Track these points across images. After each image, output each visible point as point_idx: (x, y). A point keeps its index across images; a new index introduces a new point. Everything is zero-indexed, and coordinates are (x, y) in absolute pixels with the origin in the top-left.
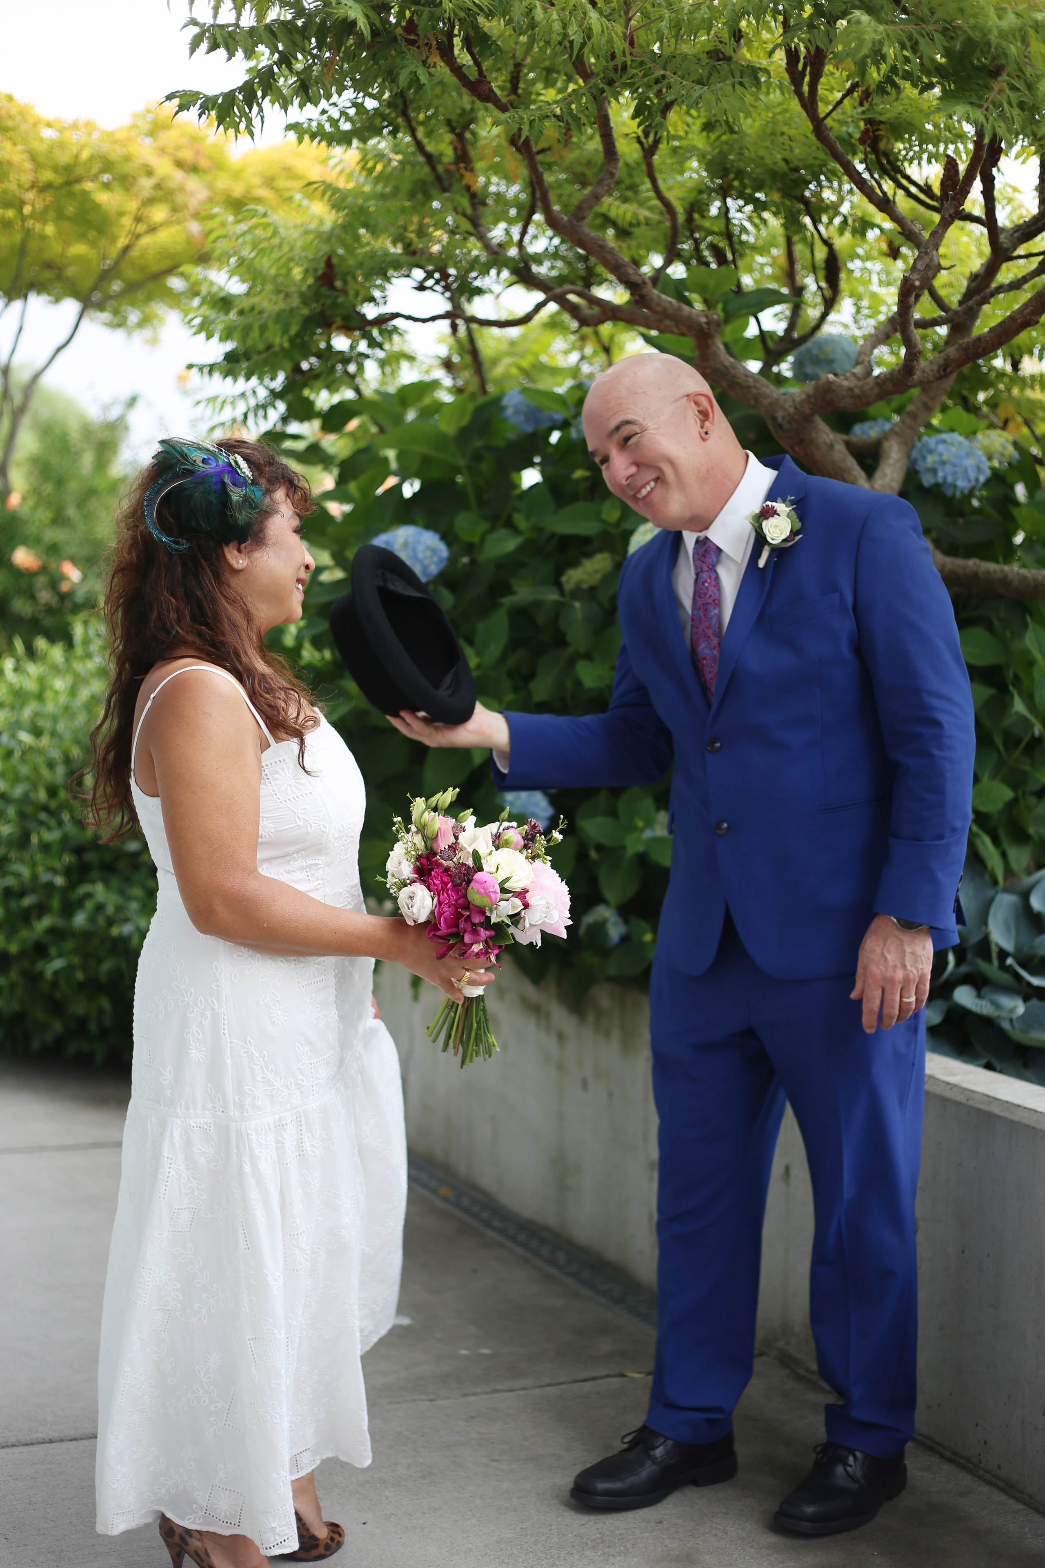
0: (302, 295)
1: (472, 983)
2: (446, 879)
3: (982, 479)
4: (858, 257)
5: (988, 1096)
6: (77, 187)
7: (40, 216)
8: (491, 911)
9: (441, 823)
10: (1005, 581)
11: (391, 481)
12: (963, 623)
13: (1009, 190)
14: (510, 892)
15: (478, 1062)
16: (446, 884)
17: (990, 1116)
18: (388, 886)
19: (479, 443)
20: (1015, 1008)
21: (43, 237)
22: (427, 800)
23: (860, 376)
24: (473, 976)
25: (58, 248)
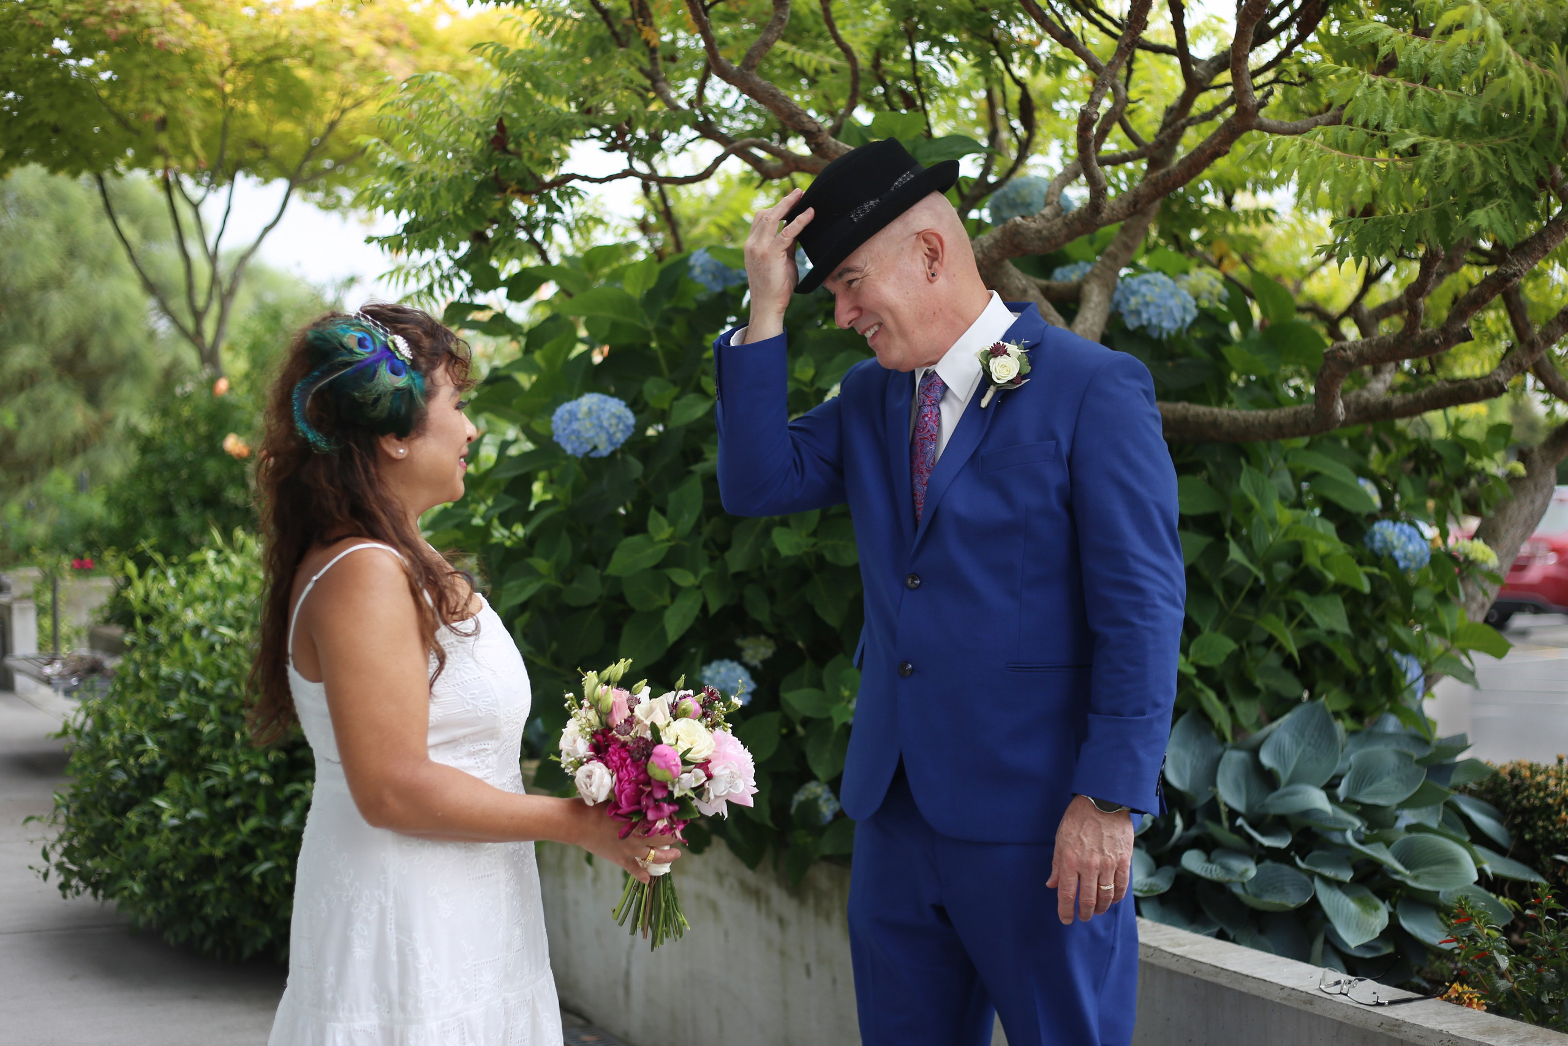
0: (474, 160)
1: (657, 861)
2: (624, 755)
3: (1189, 319)
4: (1064, 97)
5: (1216, 967)
6: (277, 65)
7: (242, 94)
8: (674, 785)
9: (615, 697)
10: (1215, 424)
11: (580, 348)
12: (1182, 469)
13: (1214, 21)
14: (692, 763)
15: (667, 945)
16: (625, 760)
17: (1219, 988)
18: (563, 766)
19: (666, 306)
20: (1247, 870)
21: (245, 115)
22: (599, 673)
23: (1049, 217)
24: (659, 854)
25: (263, 127)
